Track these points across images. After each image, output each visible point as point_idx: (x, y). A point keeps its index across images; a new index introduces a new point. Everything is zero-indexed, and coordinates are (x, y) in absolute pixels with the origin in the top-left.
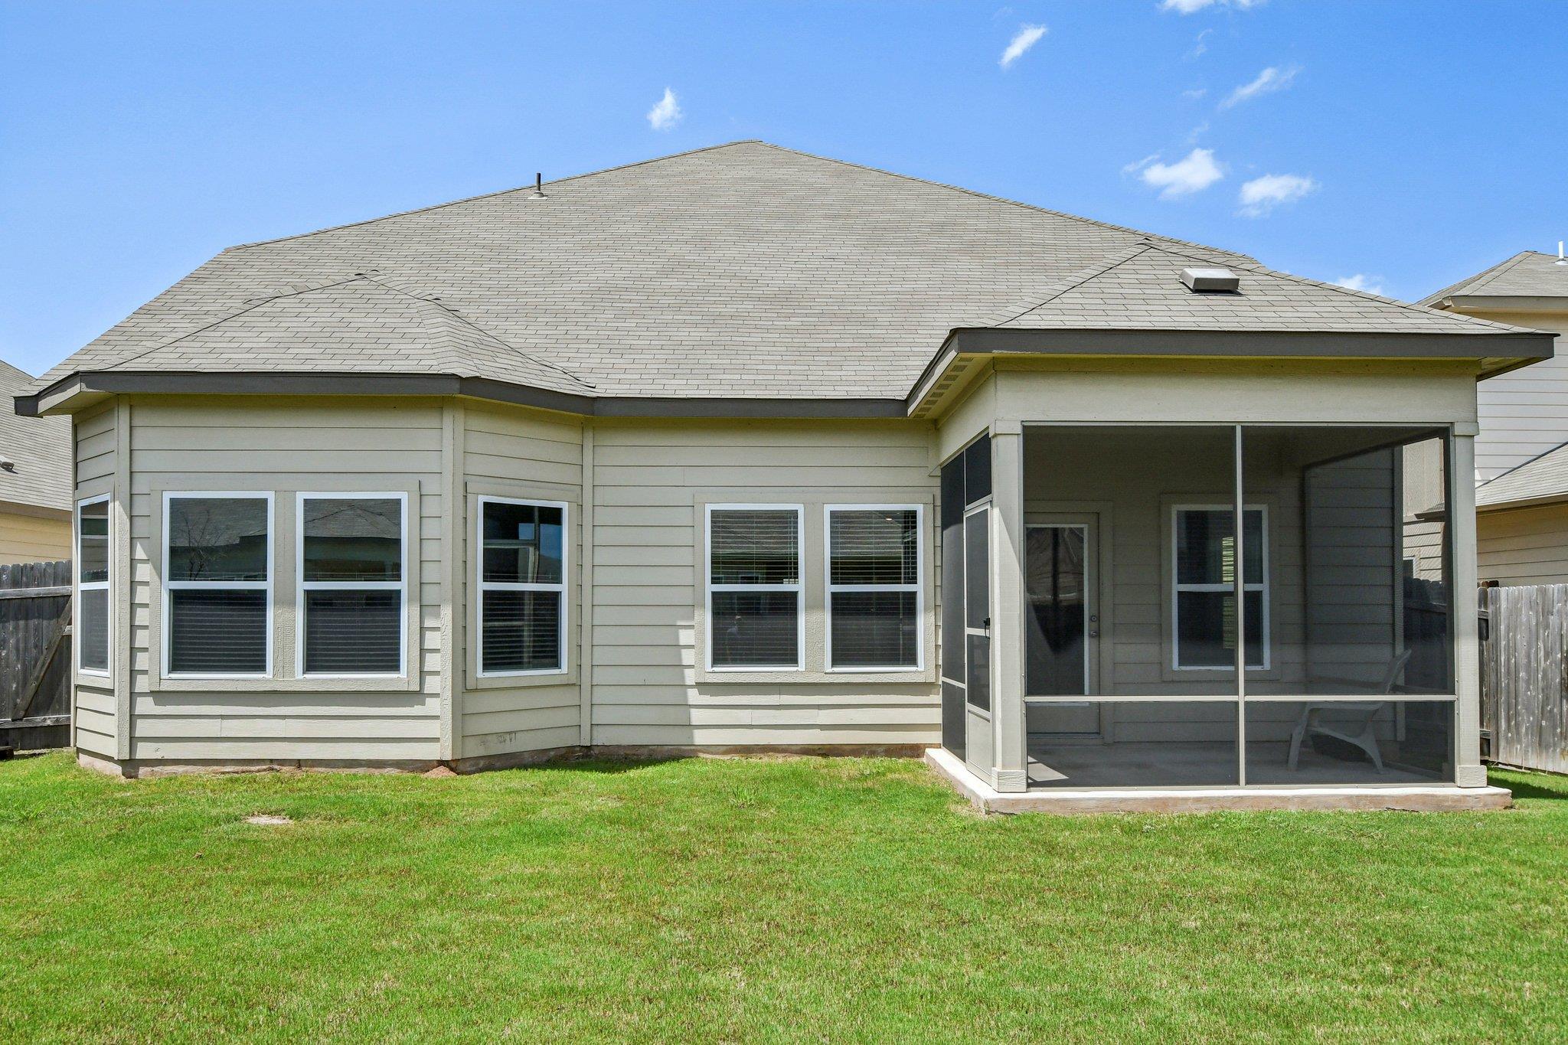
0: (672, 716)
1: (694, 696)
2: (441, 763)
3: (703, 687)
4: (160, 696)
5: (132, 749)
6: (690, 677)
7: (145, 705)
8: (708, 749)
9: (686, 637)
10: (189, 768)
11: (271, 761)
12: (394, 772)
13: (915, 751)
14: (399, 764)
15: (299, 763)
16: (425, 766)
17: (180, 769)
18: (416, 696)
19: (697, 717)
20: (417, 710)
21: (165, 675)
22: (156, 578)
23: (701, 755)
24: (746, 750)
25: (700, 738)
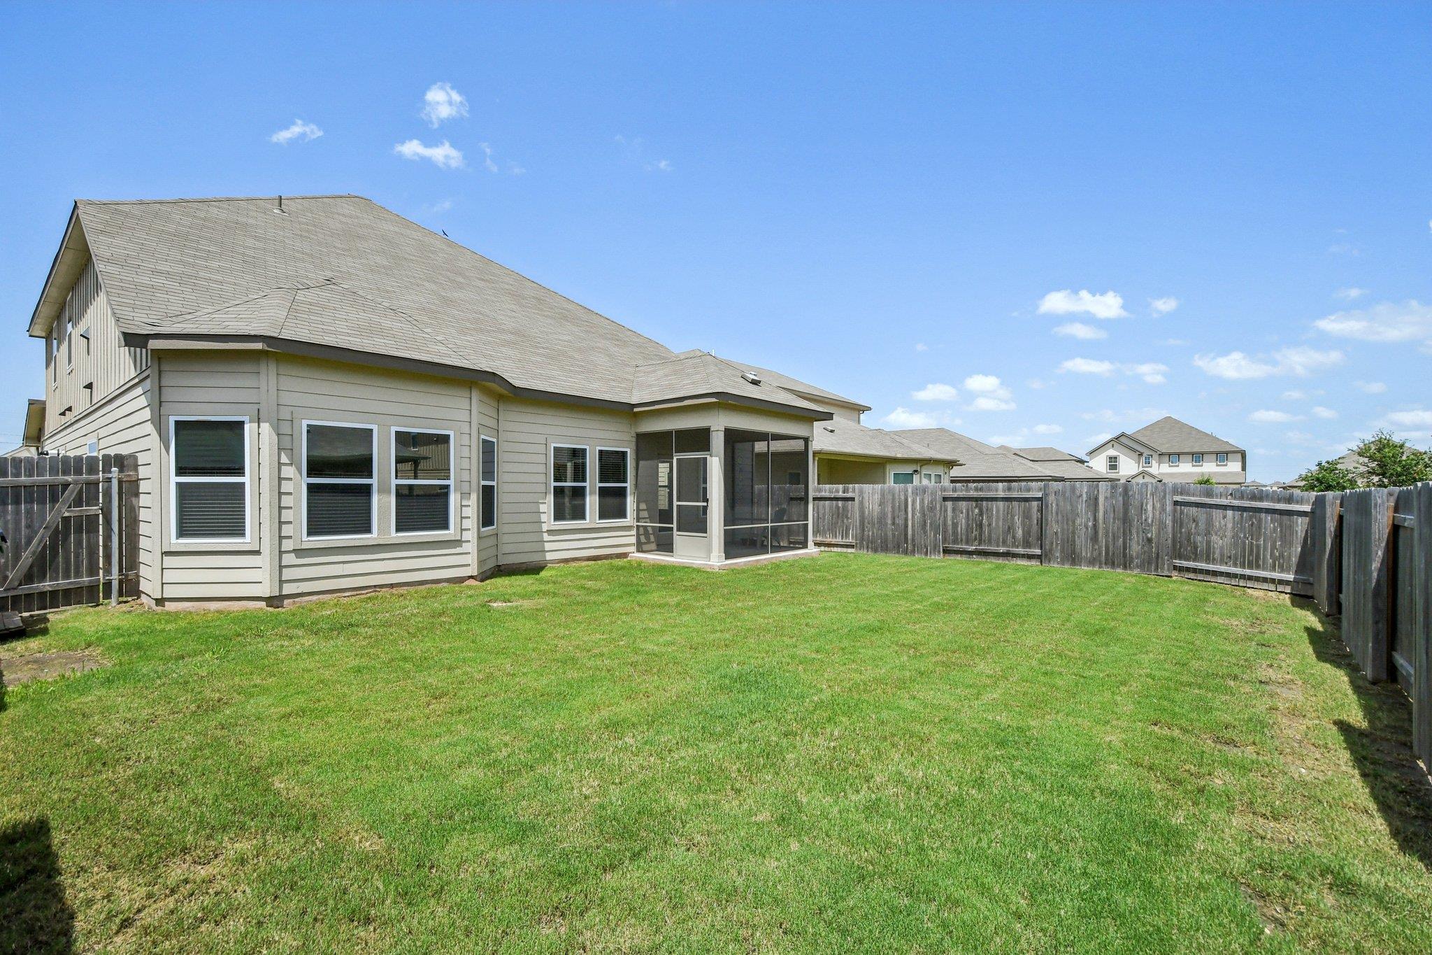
0: (536, 547)
1: (546, 537)
2: (471, 577)
3: (550, 532)
4: (299, 552)
5: (281, 588)
6: (545, 527)
7: (289, 559)
8: (553, 561)
9: (543, 508)
10: (321, 596)
11: (375, 586)
12: (445, 584)
13: (625, 555)
14: (449, 580)
15: (392, 586)
16: (461, 580)
17: (315, 598)
18: (458, 543)
19: (548, 546)
20: (458, 550)
21: (305, 538)
22: (298, 476)
23: (549, 565)
24: (566, 561)
25: (549, 556)
